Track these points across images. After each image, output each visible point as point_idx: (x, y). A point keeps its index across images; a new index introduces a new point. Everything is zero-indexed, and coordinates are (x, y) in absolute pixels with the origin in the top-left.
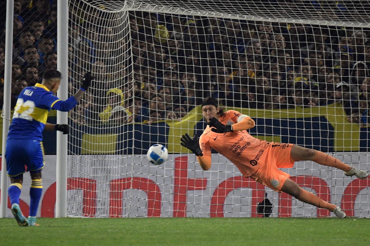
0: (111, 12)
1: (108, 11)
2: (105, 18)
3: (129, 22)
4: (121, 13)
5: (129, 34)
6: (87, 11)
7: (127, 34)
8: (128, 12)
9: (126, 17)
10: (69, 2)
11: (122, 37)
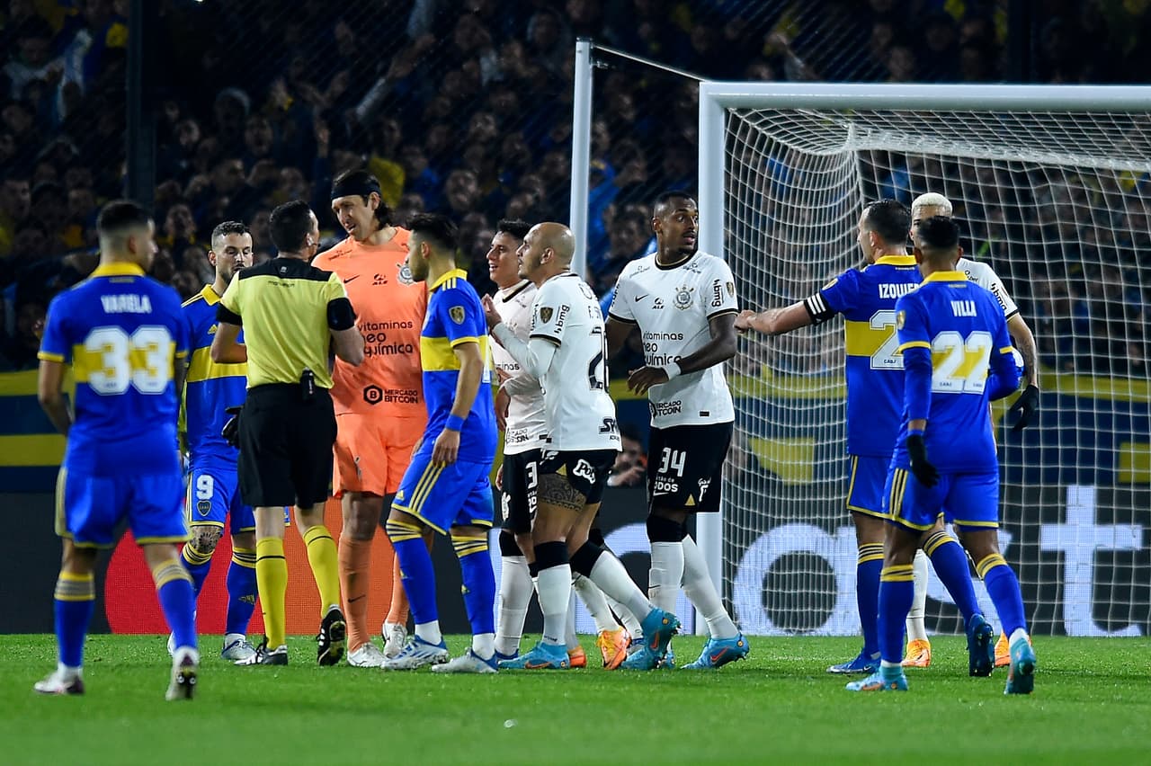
0: (819, 153)
1: (813, 152)
2: (806, 168)
3: (860, 178)
4: (842, 157)
5: (860, 204)
6: (767, 152)
7: (856, 206)
8: (856, 155)
9: (853, 166)
10: (726, 131)
11: (843, 213)
